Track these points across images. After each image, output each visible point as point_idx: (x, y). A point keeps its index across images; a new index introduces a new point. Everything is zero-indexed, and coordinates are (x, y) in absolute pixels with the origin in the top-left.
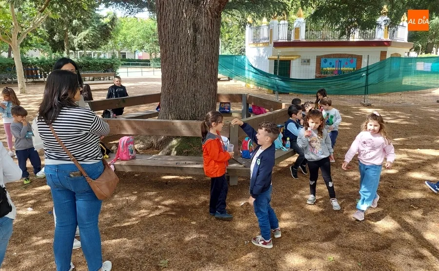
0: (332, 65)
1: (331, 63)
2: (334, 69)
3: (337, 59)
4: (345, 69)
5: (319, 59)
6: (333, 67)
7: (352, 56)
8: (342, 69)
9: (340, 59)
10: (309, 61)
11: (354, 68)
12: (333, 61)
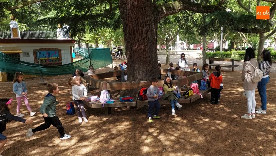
0: (44, 56)
1: (43, 55)
2: (46, 58)
3: (47, 52)
4: (53, 58)
5: (35, 52)
6: (45, 57)
7: (55, 49)
8: (51, 58)
9: (49, 52)
10: (28, 54)
11: (58, 57)
12: (45, 53)
